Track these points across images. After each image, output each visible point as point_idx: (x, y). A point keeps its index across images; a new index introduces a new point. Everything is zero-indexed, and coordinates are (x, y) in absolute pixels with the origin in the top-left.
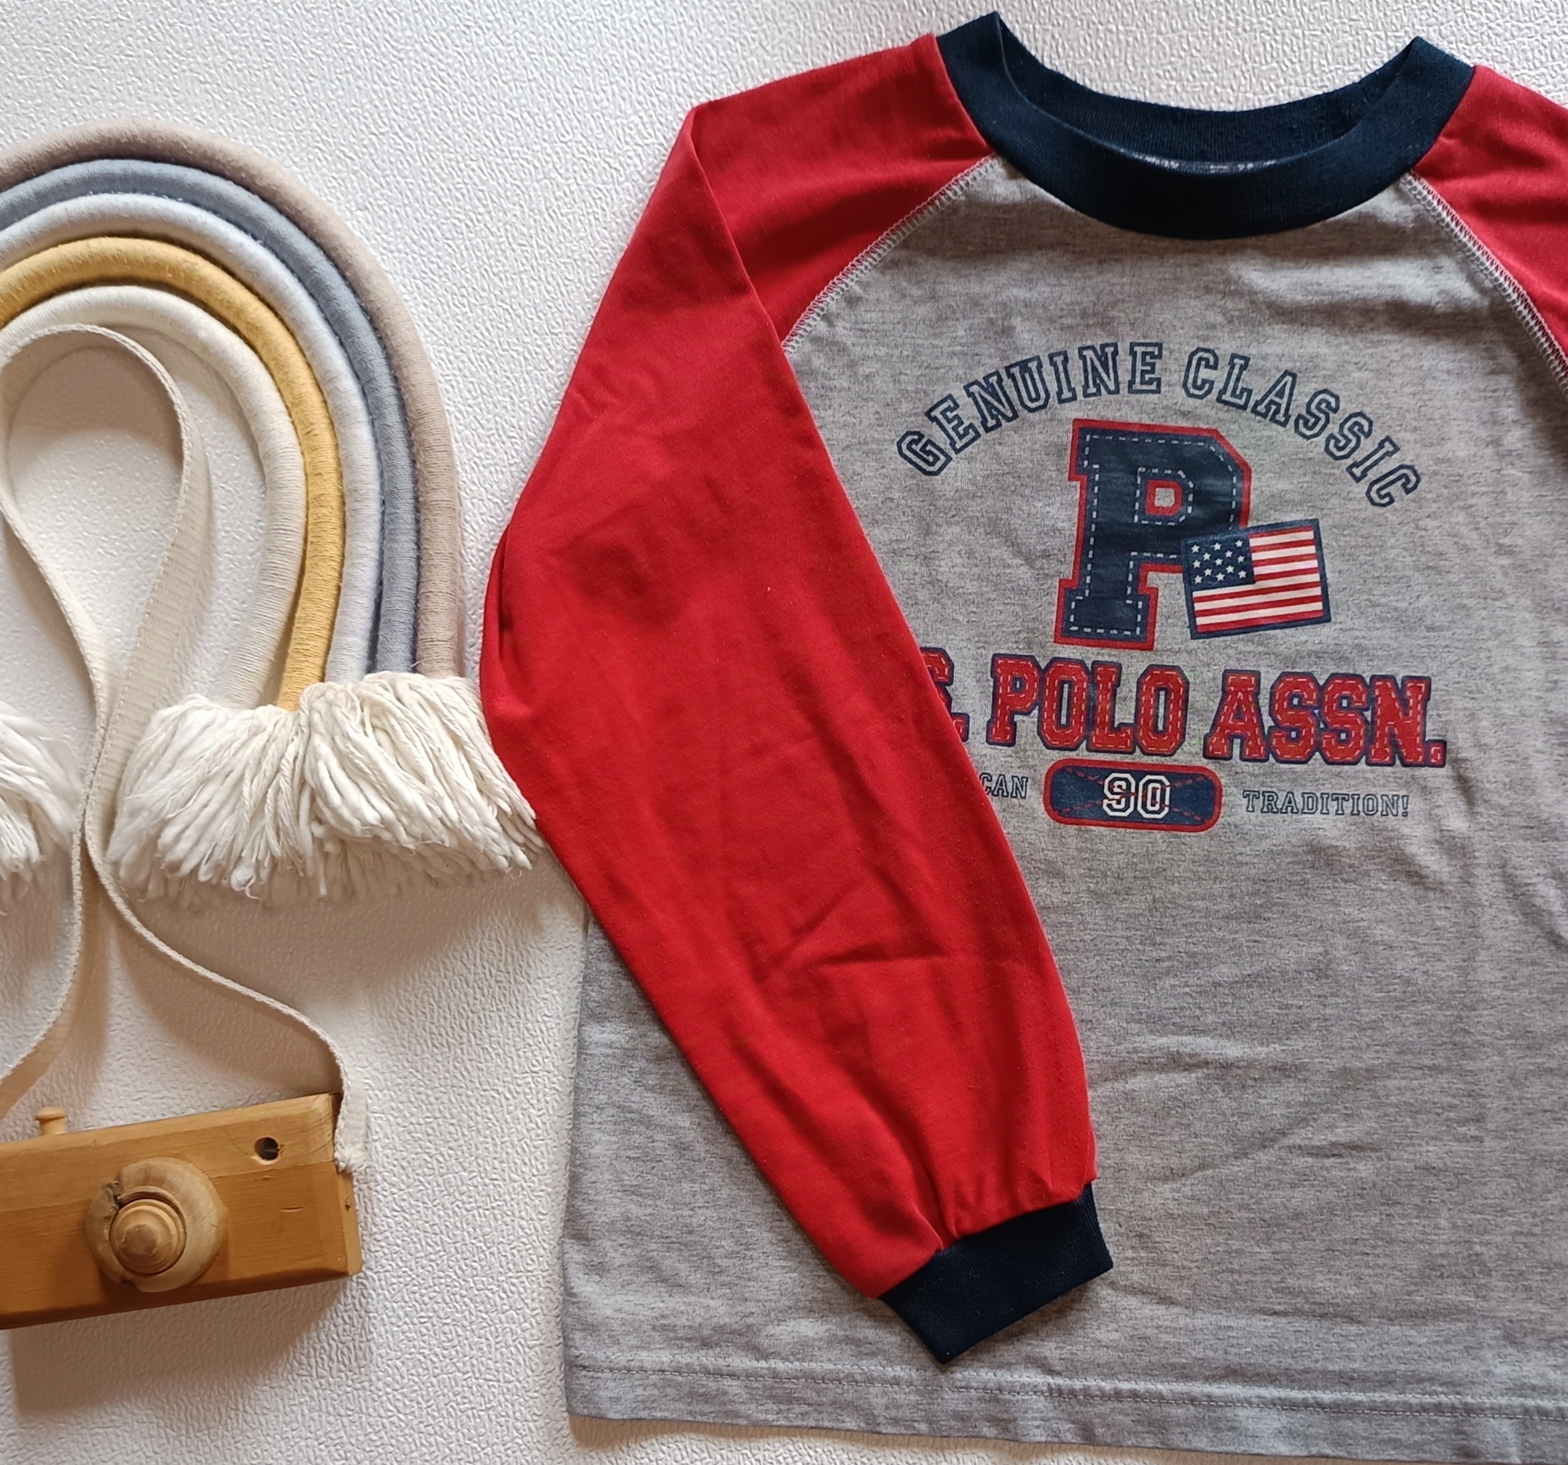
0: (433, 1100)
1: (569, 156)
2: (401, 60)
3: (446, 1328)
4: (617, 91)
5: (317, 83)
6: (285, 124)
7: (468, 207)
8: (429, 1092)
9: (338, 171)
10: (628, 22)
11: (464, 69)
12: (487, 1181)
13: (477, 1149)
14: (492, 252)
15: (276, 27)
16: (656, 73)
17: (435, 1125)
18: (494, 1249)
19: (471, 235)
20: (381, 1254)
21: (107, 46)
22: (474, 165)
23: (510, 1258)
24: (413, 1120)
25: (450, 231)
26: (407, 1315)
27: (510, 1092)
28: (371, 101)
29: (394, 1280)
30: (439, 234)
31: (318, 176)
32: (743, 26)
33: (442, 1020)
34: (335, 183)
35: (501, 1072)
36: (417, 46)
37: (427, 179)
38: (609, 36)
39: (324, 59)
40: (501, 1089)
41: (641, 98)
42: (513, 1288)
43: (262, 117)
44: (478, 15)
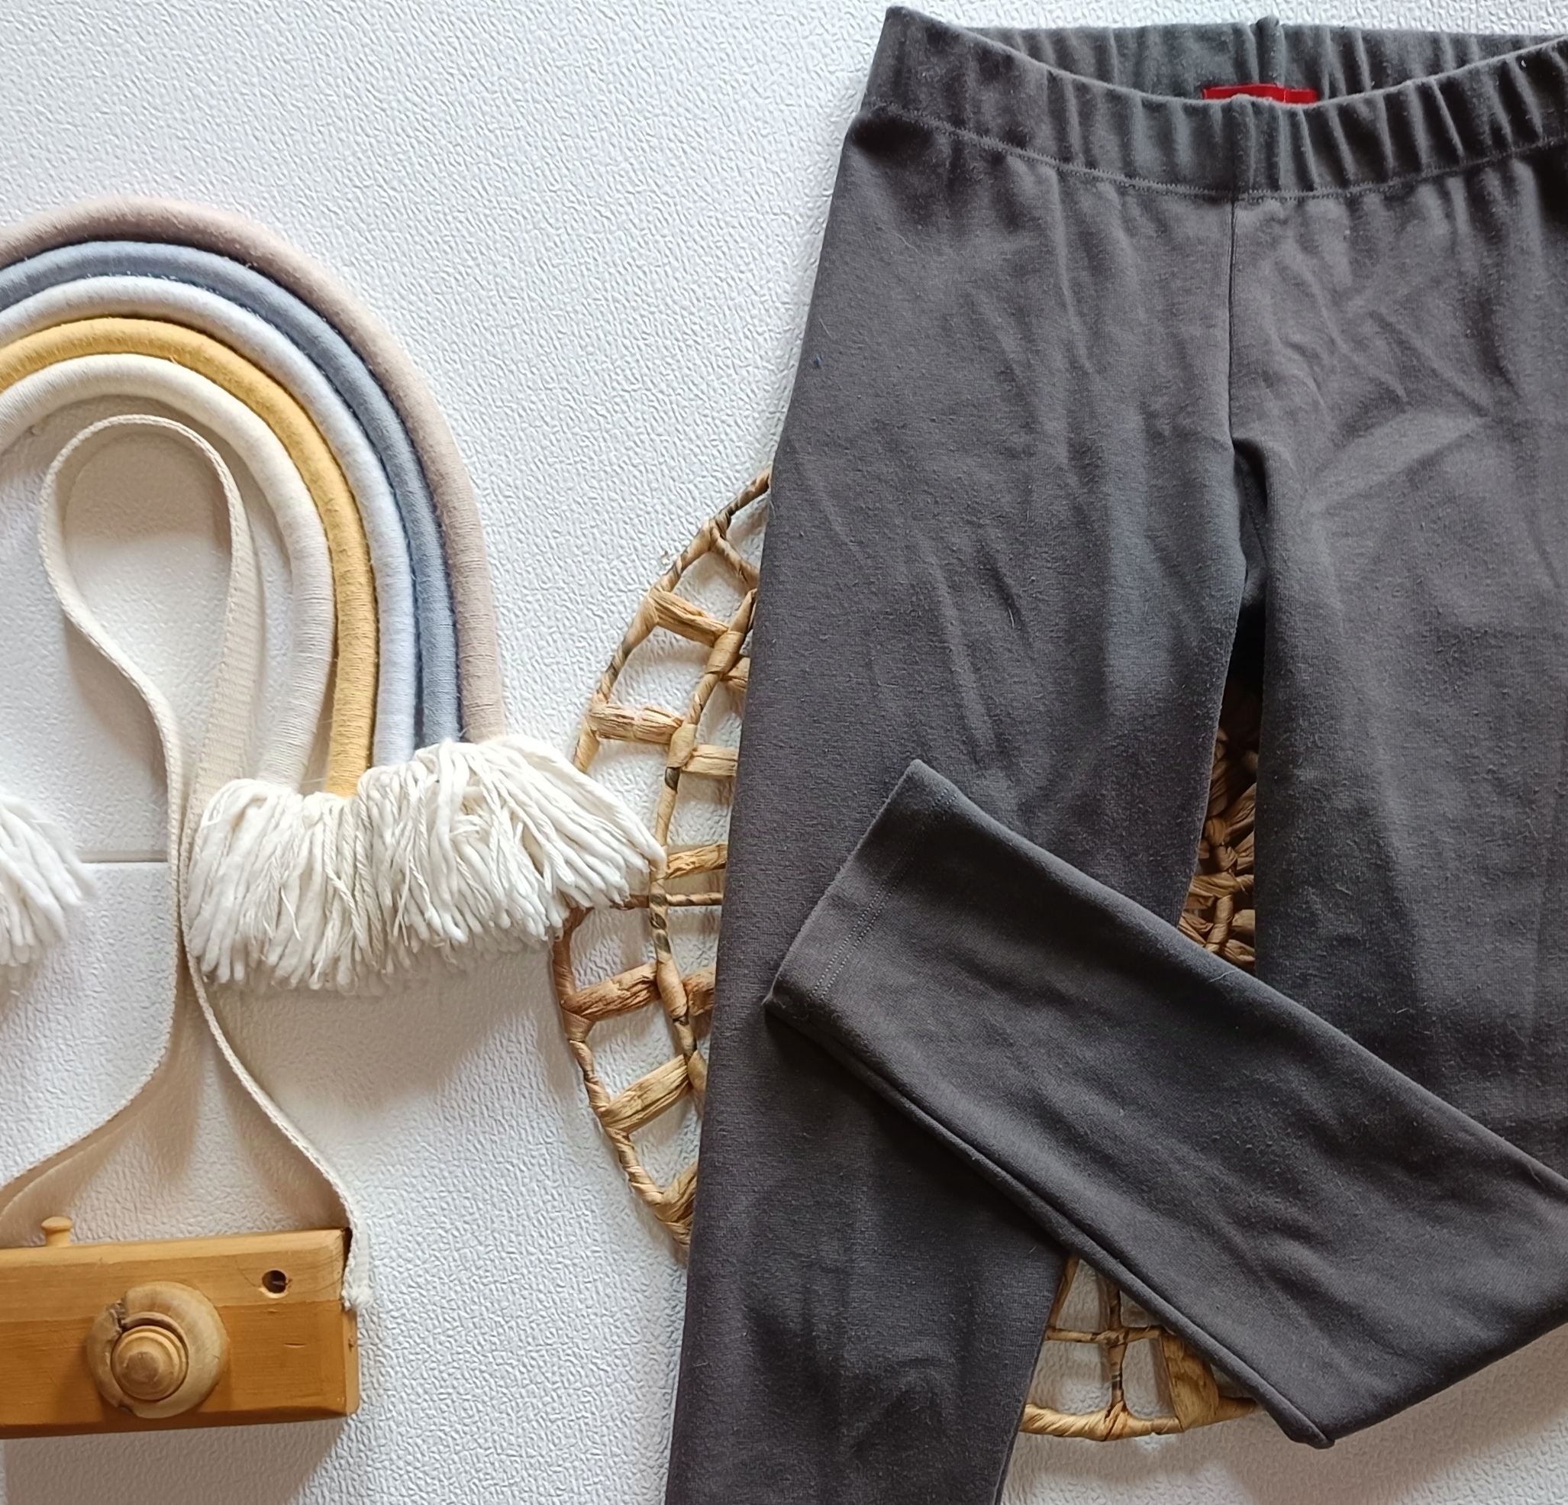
0: (446, 1174)
1: (559, 206)
2: (383, 110)
3: (466, 1405)
4: (606, 138)
5: (298, 137)
6: (266, 179)
7: (457, 260)
8: (443, 1166)
9: (322, 227)
10: (615, 66)
11: (448, 118)
12: (504, 1255)
13: (493, 1222)
14: (483, 306)
15: (255, 80)
16: (646, 118)
17: (449, 1200)
18: (513, 1323)
19: (461, 290)
20: (397, 1331)
21: (82, 104)
22: (462, 217)
23: (529, 1331)
24: (427, 1195)
25: (439, 285)
26: (426, 1392)
27: (525, 1164)
28: (354, 154)
29: (412, 1357)
30: (427, 289)
31: (302, 232)
32: (733, 68)
33: (453, 1093)
34: (320, 239)
35: (515, 1144)
36: (401, 97)
37: (413, 232)
38: (596, 80)
39: (305, 111)
40: (515, 1161)
41: (632, 145)
42: (533, 1363)
43: (243, 173)
44: (461, 62)
